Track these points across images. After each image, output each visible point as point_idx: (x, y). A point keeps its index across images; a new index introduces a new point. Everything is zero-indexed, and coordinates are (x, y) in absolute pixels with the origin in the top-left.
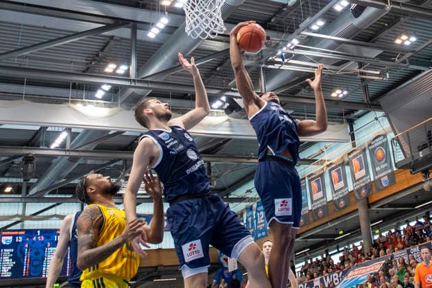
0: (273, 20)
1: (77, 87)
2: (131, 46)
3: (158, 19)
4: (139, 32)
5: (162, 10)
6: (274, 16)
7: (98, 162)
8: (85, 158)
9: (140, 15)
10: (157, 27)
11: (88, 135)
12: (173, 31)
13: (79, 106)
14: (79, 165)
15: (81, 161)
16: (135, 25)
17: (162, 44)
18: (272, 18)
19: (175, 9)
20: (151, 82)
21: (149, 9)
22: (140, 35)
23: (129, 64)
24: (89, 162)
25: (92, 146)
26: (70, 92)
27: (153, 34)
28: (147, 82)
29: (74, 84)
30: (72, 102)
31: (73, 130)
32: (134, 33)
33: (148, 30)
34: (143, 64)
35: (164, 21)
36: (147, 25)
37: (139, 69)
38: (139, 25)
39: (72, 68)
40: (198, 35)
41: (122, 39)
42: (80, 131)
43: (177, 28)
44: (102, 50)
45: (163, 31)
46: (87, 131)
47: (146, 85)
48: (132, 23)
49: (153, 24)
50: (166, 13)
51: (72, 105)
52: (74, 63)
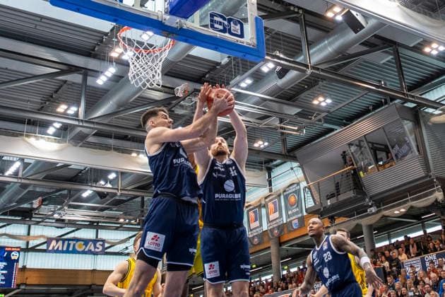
0: (207, 76)
1: (32, 123)
2: (81, 91)
3: (106, 69)
4: (89, 78)
5: (111, 60)
6: (209, 72)
7: (45, 190)
8: (35, 186)
9: (91, 64)
10: (106, 76)
11: (39, 166)
12: (119, 79)
13: (32, 140)
14: (29, 191)
15: (31, 188)
16: (86, 72)
17: (108, 91)
18: (206, 74)
19: (122, 60)
20: (97, 123)
21: (99, 59)
22: (90, 81)
23: (79, 106)
24: (38, 189)
25: (41, 176)
26: (25, 127)
27: (101, 81)
28: (93, 123)
29: (29, 120)
30: (27, 136)
31: (26, 161)
32: (85, 79)
33: (97, 77)
34: (91, 106)
35: (111, 71)
36: (96, 73)
37: (87, 112)
38: (90, 73)
39: (29, 106)
40: (140, 84)
41: (73, 83)
42: (32, 162)
43: (123, 77)
44: (56, 92)
45: (110, 79)
46: (38, 162)
47: (92, 126)
48: (84, 70)
49: (102, 72)
50: (114, 63)
51: (26, 139)
52: (31, 102)
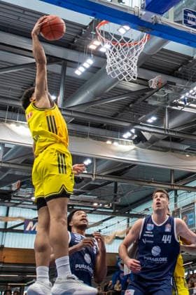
0: (180, 69)
1: (13, 110)
2: (60, 80)
3: (85, 60)
4: (68, 69)
5: (89, 52)
6: (181, 66)
7: (24, 174)
8: (15, 170)
9: (71, 55)
10: (84, 67)
11: (19, 150)
12: (97, 70)
13: (13, 126)
14: (8, 175)
15: (10, 172)
16: (65, 63)
17: (86, 81)
18: (179, 68)
19: (100, 52)
20: (75, 112)
21: (78, 51)
22: (69, 71)
23: (57, 95)
24: (17, 173)
25: (21, 161)
26: (7, 114)
27: (79, 72)
28: (71, 111)
29: (10, 107)
30: (8, 122)
31: (6, 146)
32: (64, 70)
33: (76, 68)
34: (69, 96)
35: (89, 62)
36: (75, 64)
37: (65, 100)
38: (68, 64)
39: (10, 94)
40: (117, 76)
41: (54, 73)
42: (12, 146)
43: (100, 68)
45: (87, 70)
46: (17, 147)
47: (70, 114)
48: (63, 61)
49: (80, 64)
50: (92, 55)
51: (8, 125)
52: (12, 89)
